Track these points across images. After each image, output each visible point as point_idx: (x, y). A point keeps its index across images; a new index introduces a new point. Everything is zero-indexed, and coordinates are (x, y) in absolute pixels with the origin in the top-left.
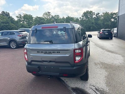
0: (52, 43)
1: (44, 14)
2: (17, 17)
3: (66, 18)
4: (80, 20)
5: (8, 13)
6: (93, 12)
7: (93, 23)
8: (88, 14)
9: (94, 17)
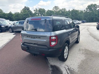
0: (37, 30)
1: (54, 8)
2: (34, 11)
3: (72, 10)
4: (84, 12)
5: (28, 8)
6: (97, 5)
7: (96, 15)
8: (92, 7)
9: (97, 9)
